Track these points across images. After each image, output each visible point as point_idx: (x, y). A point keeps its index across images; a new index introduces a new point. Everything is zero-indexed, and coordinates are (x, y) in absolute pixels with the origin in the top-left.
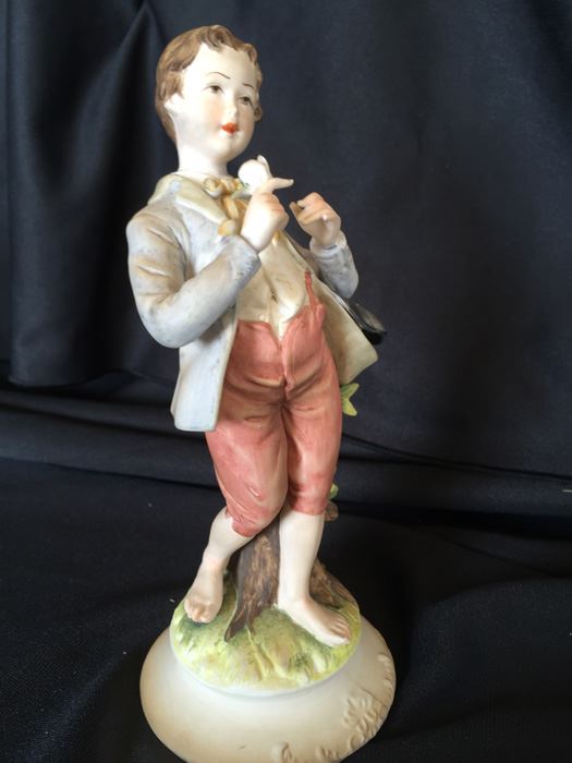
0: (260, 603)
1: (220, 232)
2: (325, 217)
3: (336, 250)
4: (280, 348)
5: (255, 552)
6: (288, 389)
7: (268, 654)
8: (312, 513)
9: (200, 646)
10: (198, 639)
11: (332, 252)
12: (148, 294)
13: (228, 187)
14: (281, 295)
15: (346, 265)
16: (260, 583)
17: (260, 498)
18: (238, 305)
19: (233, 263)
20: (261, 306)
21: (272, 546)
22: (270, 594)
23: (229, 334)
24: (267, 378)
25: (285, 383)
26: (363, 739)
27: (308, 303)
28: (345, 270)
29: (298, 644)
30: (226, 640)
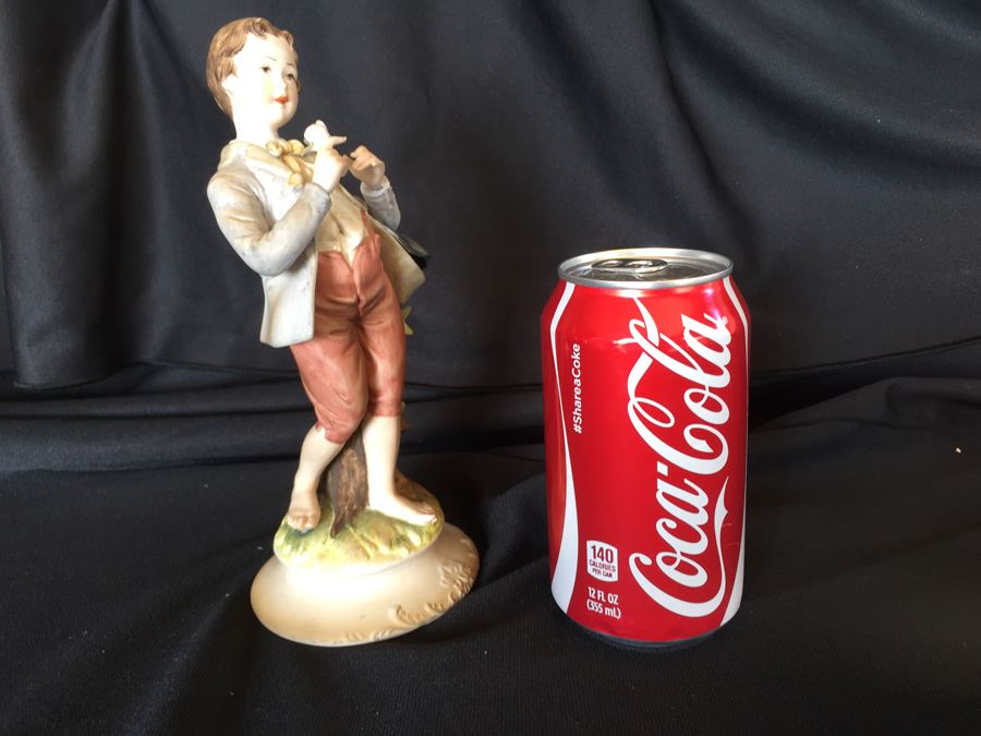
0: (355, 507)
1: (290, 183)
2: (374, 164)
3: (383, 190)
4: (352, 271)
5: (343, 467)
6: (361, 306)
7: (372, 540)
8: (390, 415)
9: (310, 548)
10: (306, 544)
11: (380, 193)
12: (244, 237)
13: (286, 148)
14: (348, 229)
15: (391, 202)
16: (352, 490)
17: (349, 402)
18: (316, 240)
19: (312, 204)
20: (334, 239)
21: (358, 455)
22: (362, 498)
23: (313, 262)
24: (345, 296)
25: (358, 300)
26: (460, 593)
27: (367, 234)
28: (390, 206)
29: (395, 529)
30: (332, 536)
